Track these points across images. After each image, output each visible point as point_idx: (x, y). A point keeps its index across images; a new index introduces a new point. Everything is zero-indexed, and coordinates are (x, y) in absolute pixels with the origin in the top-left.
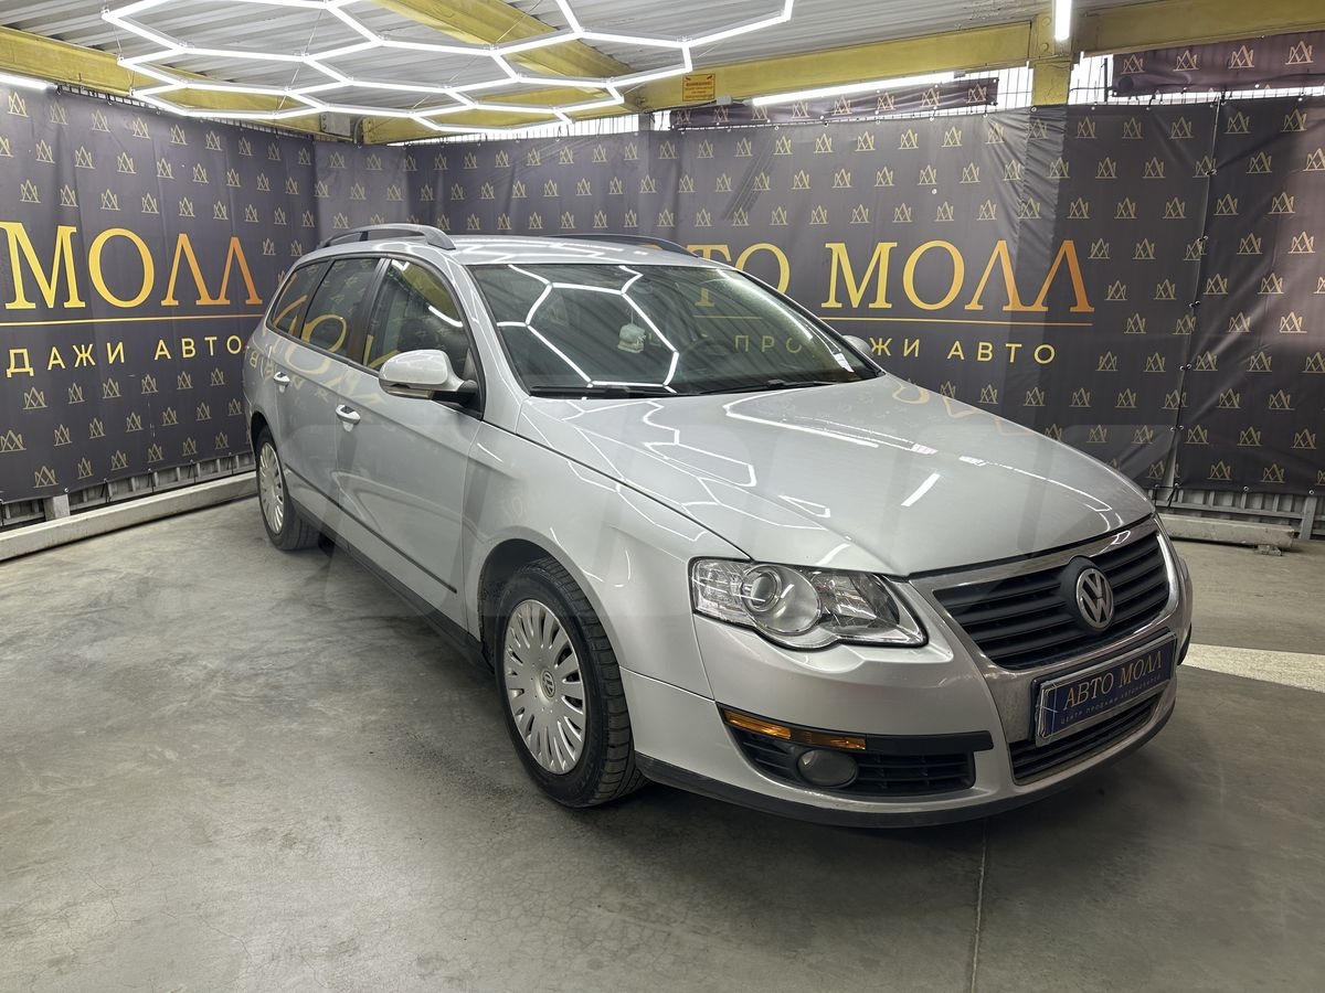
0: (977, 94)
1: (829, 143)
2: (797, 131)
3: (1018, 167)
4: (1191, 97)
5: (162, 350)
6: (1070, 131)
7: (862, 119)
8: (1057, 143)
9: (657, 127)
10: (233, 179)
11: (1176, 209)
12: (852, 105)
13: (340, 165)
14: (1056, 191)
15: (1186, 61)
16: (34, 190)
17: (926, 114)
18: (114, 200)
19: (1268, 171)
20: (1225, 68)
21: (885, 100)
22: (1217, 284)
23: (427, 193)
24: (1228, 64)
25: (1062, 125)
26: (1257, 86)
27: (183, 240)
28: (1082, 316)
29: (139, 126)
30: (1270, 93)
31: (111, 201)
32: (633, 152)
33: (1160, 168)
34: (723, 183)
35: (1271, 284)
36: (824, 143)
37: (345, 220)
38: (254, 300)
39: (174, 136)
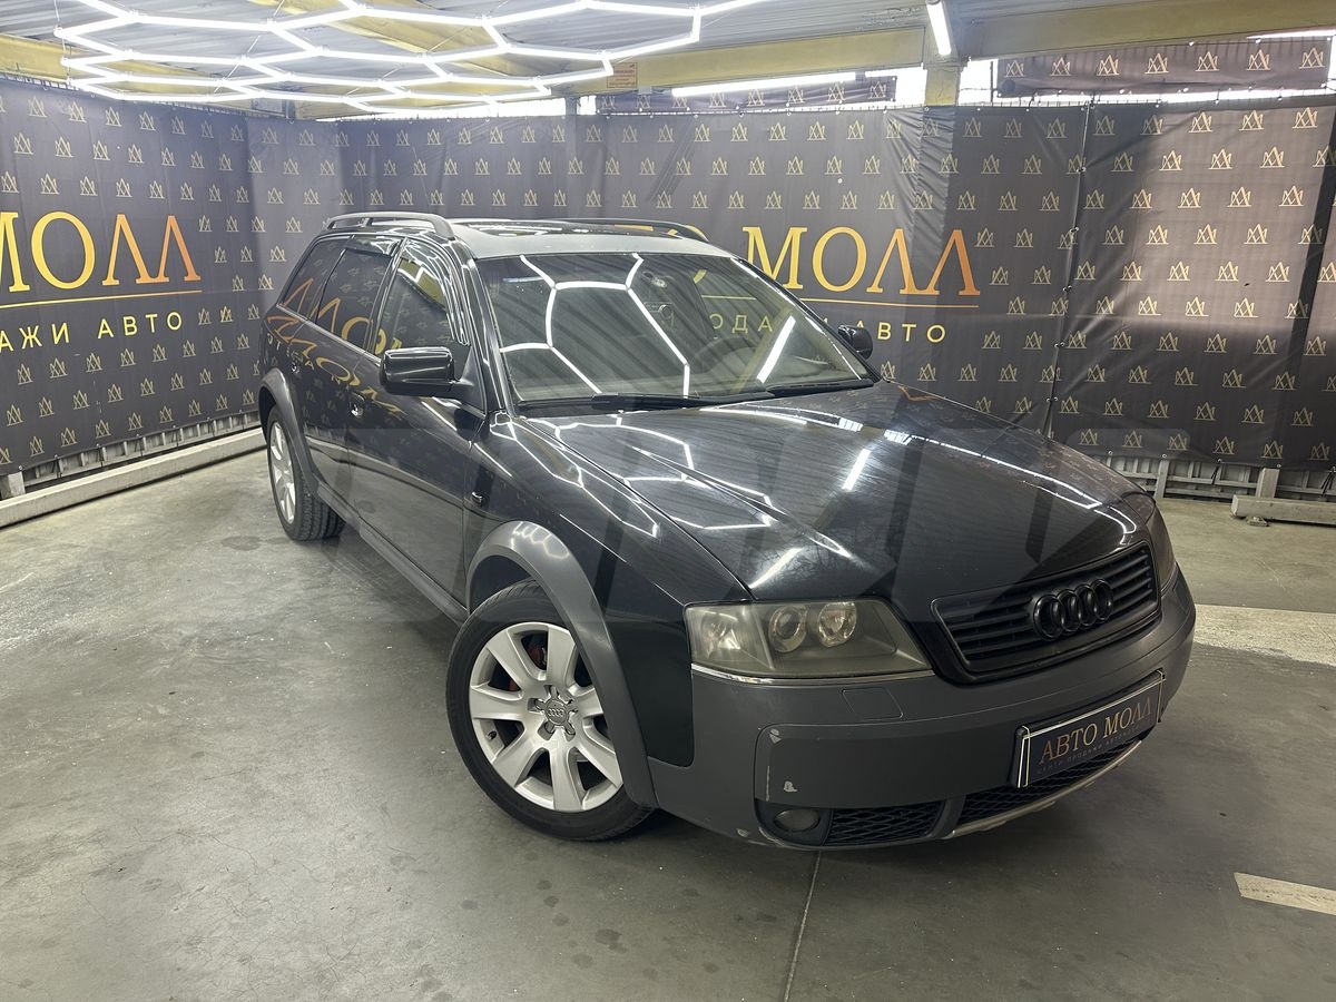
0: (878, 91)
1: (744, 132)
2: (715, 119)
3: (913, 161)
4: (1066, 100)
5: (105, 329)
6: (958, 131)
7: (775, 110)
8: (947, 141)
9: (582, 112)
10: (168, 158)
11: (1051, 203)
12: (764, 98)
13: (273, 141)
14: (947, 185)
15: (1061, 68)
17: (832, 108)
18: (54, 184)
19: (1130, 170)
20: (1094, 76)
21: (795, 94)
22: (1086, 271)
23: (360, 169)
24: (1097, 71)
25: (951, 124)
26: (1122, 91)
27: (122, 220)
28: (969, 300)
29: (75, 110)
30: (1132, 98)
31: (50, 185)
32: (560, 135)
33: (1038, 164)
34: (647, 166)
35: (1132, 271)
36: (740, 133)
37: (279, 195)
38: (192, 276)
39: (109, 119)
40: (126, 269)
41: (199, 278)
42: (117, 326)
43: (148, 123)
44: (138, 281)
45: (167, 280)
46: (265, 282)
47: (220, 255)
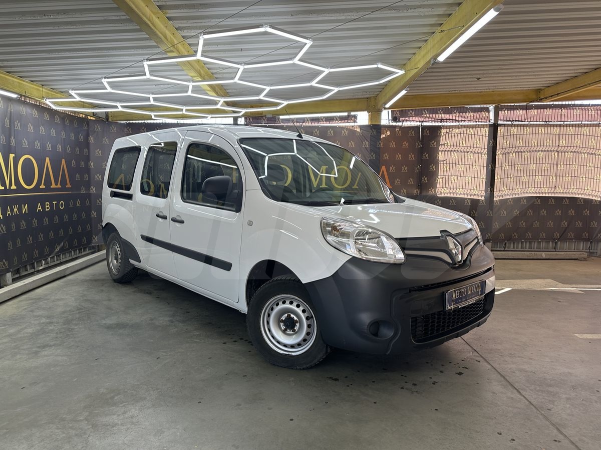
0: (352, 119)
3: (367, 143)
4: (414, 124)
5: (39, 208)
7: (314, 125)
9: (238, 122)
10: (63, 135)
11: (412, 157)
12: (311, 119)
13: (99, 130)
15: (411, 113)
16: (4, 138)
17: (335, 124)
18: (26, 142)
19: (435, 146)
21: (322, 120)
22: (425, 179)
24: (422, 115)
25: (380, 131)
26: (430, 122)
27: (47, 159)
29: (35, 112)
30: (433, 124)
31: (25, 143)
33: (407, 144)
35: (439, 179)
37: (100, 152)
38: (69, 186)
39: (45, 116)
40: (48, 182)
41: (71, 186)
42: (43, 207)
43: (58, 120)
44: (51, 187)
45: (60, 187)
46: (92, 189)
47: (78, 176)
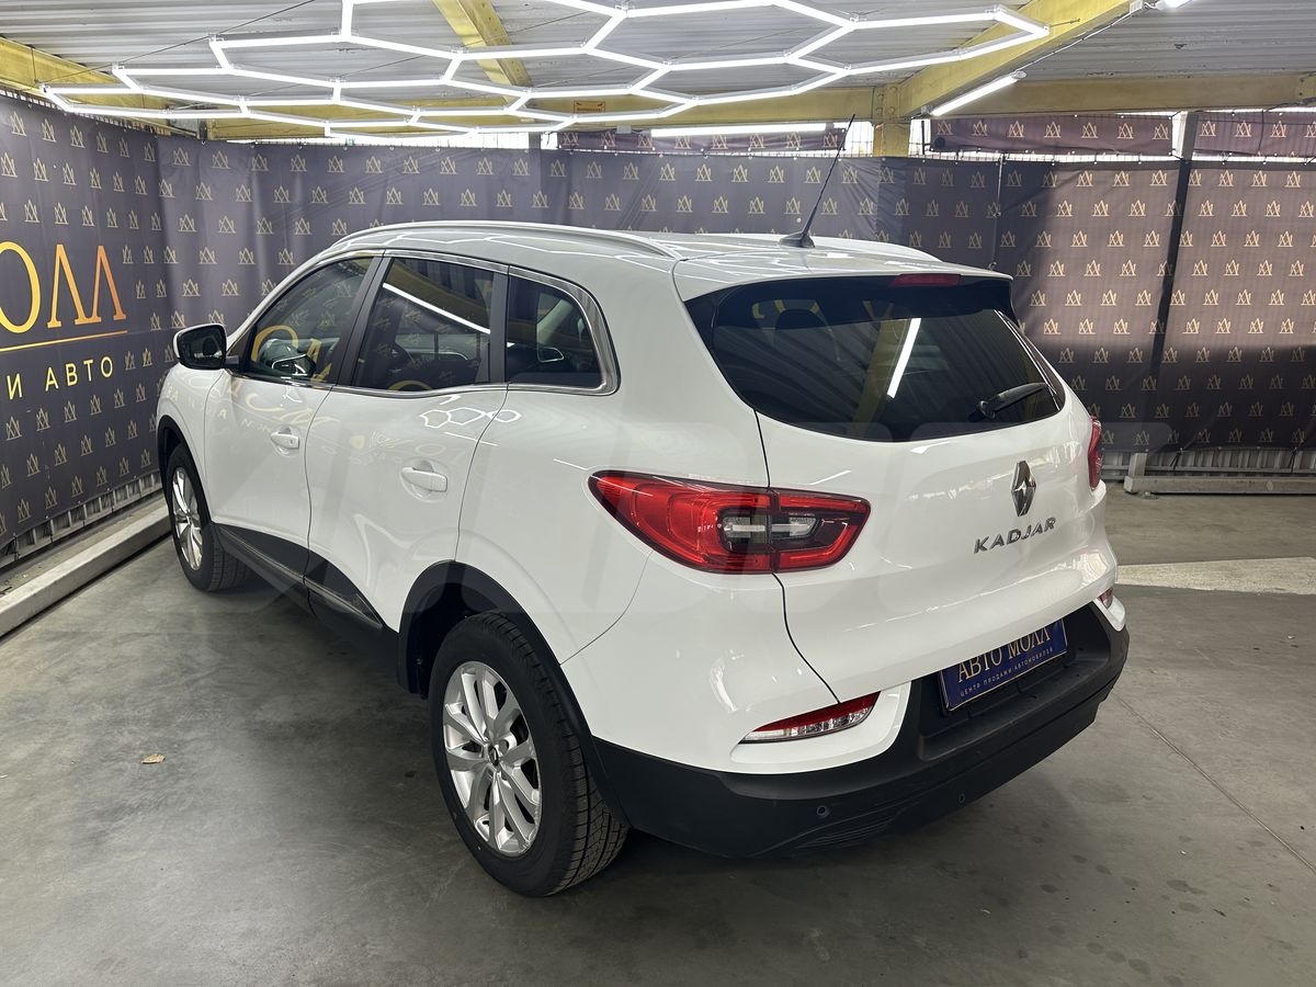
0: (830, 140)
1: (708, 173)
2: (680, 160)
3: (871, 205)
4: (983, 156)
6: (909, 178)
7: (737, 154)
8: (900, 187)
9: (544, 146)
10: (95, 179)
11: (976, 241)
12: (728, 143)
13: (184, 162)
14: (900, 225)
15: (980, 129)
18: (2, 209)
19: (1034, 215)
20: (1005, 138)
21: (756, 140)
23: (281, 196)
24: (1007, 134)
25: (904, 173)
26: (1026, 151)
27: (60, 249)
29: (17, 122)
30: (1034, 157)
32: (523, 169)
33: (965, 209)
34: (612, 202)
35: (1038, 298)
36: (704, 173)
37: (192, 223)
38: (120, 315)
39: (45, 132)
40: (67, 312)
41: (124, 317)
42: (61, 376)
43: (78, 138)
44: (77, 322)
45: (99, 320)
46: (177, 319)
47: (140, 289)
